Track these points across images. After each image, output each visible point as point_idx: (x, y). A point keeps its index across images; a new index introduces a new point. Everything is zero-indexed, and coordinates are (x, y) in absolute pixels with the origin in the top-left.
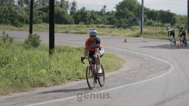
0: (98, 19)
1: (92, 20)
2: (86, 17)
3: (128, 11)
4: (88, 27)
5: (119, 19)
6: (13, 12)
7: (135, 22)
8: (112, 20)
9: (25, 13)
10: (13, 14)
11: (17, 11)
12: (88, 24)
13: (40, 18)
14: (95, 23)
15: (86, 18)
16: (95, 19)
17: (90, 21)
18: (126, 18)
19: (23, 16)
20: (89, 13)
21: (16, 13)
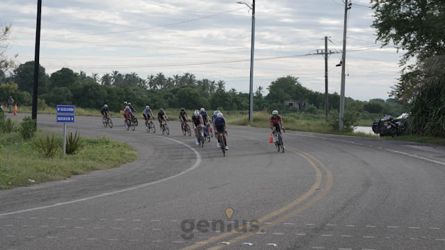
0: (242, 103)
1: (235, 104)
2: (227, 100)
3: (283, 93)
4: (228, 113)
5: (270, 103)
6: (130, 94)
7: (291, 107)
8: (262, 105)
9: (145, 96)
10: (129, 97)
11: (135, 92)
12: (229, 110)
13: (165, 102)
14: (238, 109)
15: (226, 102)
16: (238, 103)
17: (231, 105)
18: (279, 102)
19: (143, 99)
20: (231, 96)
21: (133, 95)
